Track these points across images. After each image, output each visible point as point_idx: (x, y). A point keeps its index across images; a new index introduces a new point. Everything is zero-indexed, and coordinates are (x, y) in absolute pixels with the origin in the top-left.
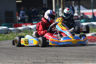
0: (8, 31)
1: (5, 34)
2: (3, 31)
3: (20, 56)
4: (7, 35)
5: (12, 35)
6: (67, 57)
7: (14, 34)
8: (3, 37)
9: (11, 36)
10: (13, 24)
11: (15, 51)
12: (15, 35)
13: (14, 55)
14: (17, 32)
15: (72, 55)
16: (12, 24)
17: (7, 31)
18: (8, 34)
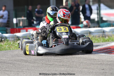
0: (2, 38)
3: (18, 72)
5: (8, 44)
6: (83, 74)
7: (10, 42)
9: (6, 45)
10: (9, 29)
11: (11, 65)
12: (12, 43)
13: (11, 71)
14: (14, 40)
15: (89, 71)
16: (7, 29)
18: (2, 42)
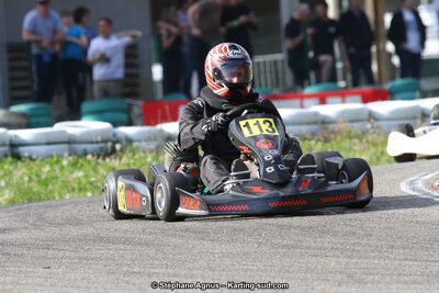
0: (115, 142)
1: (98, 157)
2: (92, 142)
4: (108, 160)
5: (135, 164)
7: (142, 155)
8: (92, 173)
14: (157, 148)
15: (428, 271)
16: (130, 105)
17: (109, 144)
18: (115, 158)
